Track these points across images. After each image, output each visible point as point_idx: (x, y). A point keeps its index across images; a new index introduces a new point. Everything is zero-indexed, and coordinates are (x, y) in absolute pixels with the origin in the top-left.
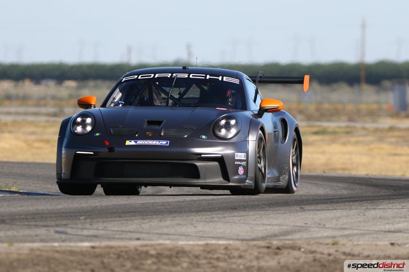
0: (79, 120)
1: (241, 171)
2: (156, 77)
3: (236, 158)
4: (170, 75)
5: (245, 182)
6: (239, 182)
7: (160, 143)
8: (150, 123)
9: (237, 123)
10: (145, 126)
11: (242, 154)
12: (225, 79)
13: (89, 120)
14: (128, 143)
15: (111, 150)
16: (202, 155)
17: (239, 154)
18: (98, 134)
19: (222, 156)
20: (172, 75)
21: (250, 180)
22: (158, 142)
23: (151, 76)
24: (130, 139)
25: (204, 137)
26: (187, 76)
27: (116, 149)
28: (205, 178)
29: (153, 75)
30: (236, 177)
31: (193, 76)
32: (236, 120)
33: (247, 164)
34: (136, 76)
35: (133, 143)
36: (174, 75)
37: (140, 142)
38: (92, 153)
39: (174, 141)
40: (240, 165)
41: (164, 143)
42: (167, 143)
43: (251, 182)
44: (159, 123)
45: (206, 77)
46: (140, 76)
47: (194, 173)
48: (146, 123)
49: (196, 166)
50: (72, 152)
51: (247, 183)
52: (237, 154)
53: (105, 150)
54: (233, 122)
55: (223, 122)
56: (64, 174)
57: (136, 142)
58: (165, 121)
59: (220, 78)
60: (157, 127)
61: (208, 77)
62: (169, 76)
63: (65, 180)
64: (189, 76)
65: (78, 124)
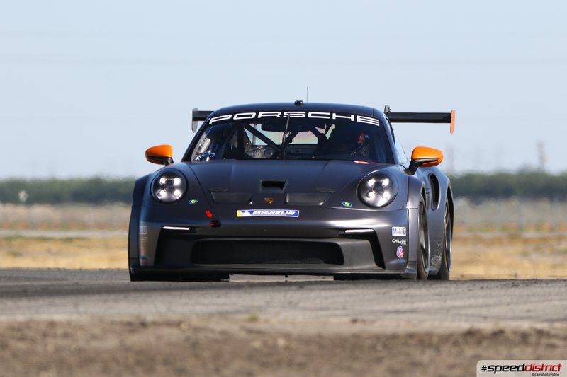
0: (163, 181)
1: (400, 253)
2: (259, 117)
3: (393, 235)
4: (279, 113)
5: (405, 269)
6: (398, 269)
7: (287, 213)
8: (267, 184)
9: (391, 183)
10: (261, 189)
11: (400, 228)
12: (359, 119)
13: (177, 181)
14: (240, 214)
15: (216, 224)
16: (347, 231)
17: (398, 228)
18: (193, 202)
19: (374, 231)
20: (282, 115)
21: (411, 265)
22: (283, 213)
23: (251, 115)
24: (243, 208)
25: (347, 204)
26: (304, 116)
27: (223, 223)
28: (351, 264)
29: (254, 114)
30: (394, 262)
31: (312, 115)
32: (390, 180)
33: (408, 242)
34: (230, 116)
35: (246, 214)
36: (285, 113)
37: (257, 213)
38: (188, 229)
39: (306, 211)
40: (399, 245)
41: (291, 213)
42: (296, 214)
43: (412, 269)
44: (280, 185)
45: (331, 116)
46: (236, 115)
47: (336, 256)
48: (261, 184)
49: (337, 245)
50: (157, 227)
51: (408, 270)
52: (395, 228)
53: (208, 224)
54: (386, 182)
55: (371, 183)
56: (144, 258)
57: (251, 213)
58: (288, 182)
59: (352, 118)
60: (278, 191)
61: (334, 116)
62: (278, 116)
63: (145, 267)
64: (307, 114)
65: (162, 187)
